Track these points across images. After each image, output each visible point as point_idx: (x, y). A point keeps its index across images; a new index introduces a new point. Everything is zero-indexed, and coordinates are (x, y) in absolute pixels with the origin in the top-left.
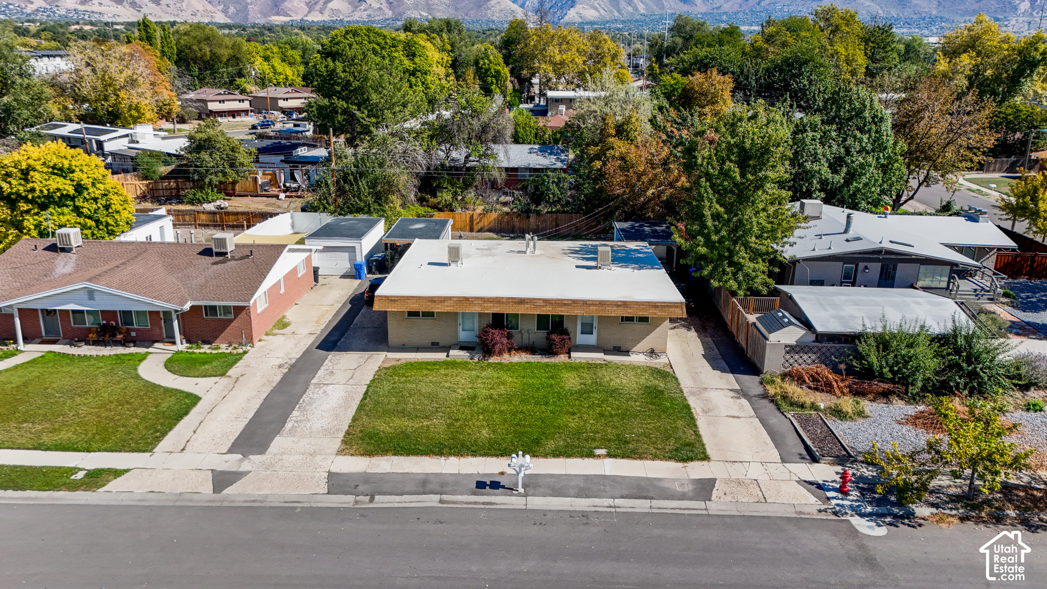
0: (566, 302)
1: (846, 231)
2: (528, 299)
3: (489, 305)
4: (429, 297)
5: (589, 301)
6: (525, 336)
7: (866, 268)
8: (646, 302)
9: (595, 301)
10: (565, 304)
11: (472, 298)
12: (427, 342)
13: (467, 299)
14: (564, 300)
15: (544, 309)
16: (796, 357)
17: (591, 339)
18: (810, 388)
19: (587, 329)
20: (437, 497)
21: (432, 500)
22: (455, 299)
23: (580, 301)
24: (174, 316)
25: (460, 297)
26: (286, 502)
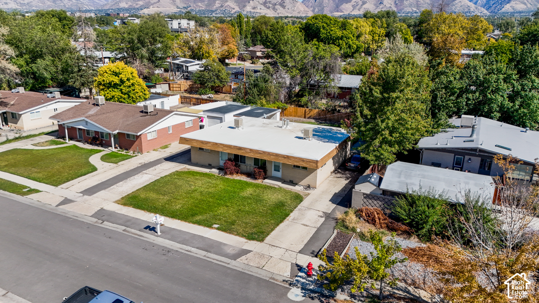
0: (260, 152)
1: (471, 136)
2: (243, 148)
3: (226, 148)
4: (201, 141)
5: (271, 153)
6: (248, 167)
7: (470, 159)
8: (298, 158)
9: (274, 153)
10: (260, 153)
11: (219, 144)
12: (207, 164)
13: (216, 144)
14: (259, 151)
15: (250, 154)
16: (370, 201)
17: (279, 174)
18: (365, 220)
19: (277, 168)
20: (124, 228)
21: (120, 228)
22: (212, 143)
23: (267, 152)
24: (112, 136)
25: (213, 143)
26: (73, 216)
